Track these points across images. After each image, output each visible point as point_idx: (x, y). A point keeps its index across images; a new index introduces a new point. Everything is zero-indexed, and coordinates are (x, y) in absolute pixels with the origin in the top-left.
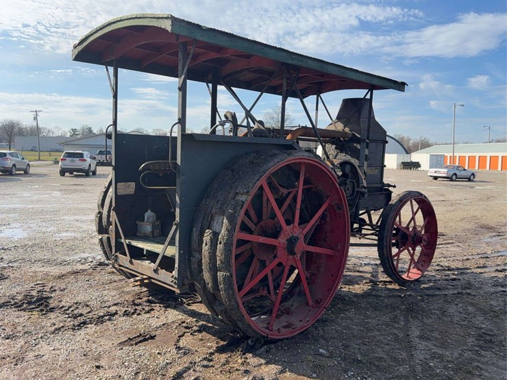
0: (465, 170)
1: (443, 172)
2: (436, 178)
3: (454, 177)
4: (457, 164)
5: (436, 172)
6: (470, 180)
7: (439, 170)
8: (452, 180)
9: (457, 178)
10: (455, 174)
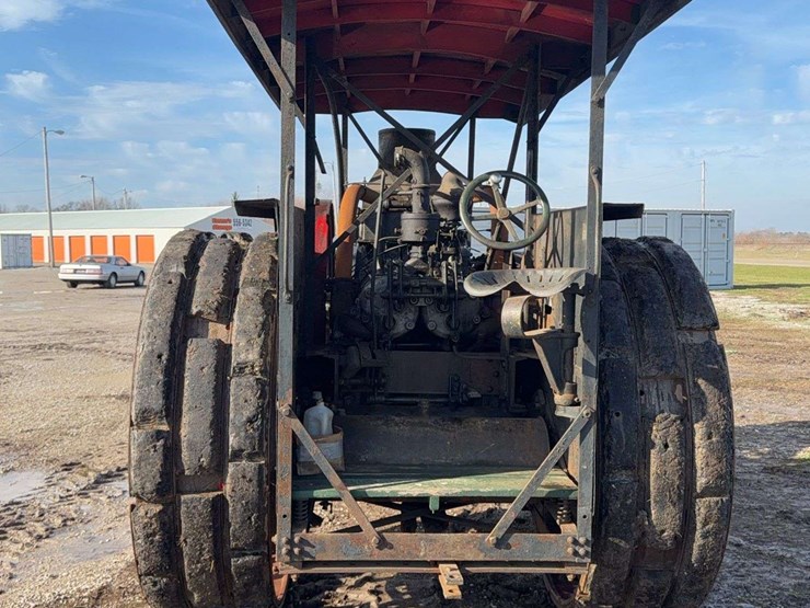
0: (128, 265)
1: (91, 271)
2: (74, 284)
3: (113, 281)
4: (110, 253)
5: (75, 271)
6: (137, 285)
7: (84, 267)
8: (110, 287)
9: (117, 282)
10: (114, 274)
